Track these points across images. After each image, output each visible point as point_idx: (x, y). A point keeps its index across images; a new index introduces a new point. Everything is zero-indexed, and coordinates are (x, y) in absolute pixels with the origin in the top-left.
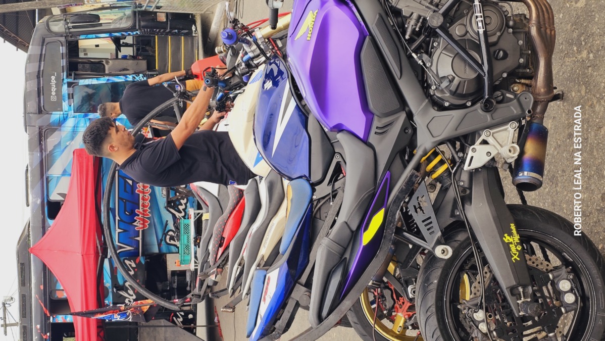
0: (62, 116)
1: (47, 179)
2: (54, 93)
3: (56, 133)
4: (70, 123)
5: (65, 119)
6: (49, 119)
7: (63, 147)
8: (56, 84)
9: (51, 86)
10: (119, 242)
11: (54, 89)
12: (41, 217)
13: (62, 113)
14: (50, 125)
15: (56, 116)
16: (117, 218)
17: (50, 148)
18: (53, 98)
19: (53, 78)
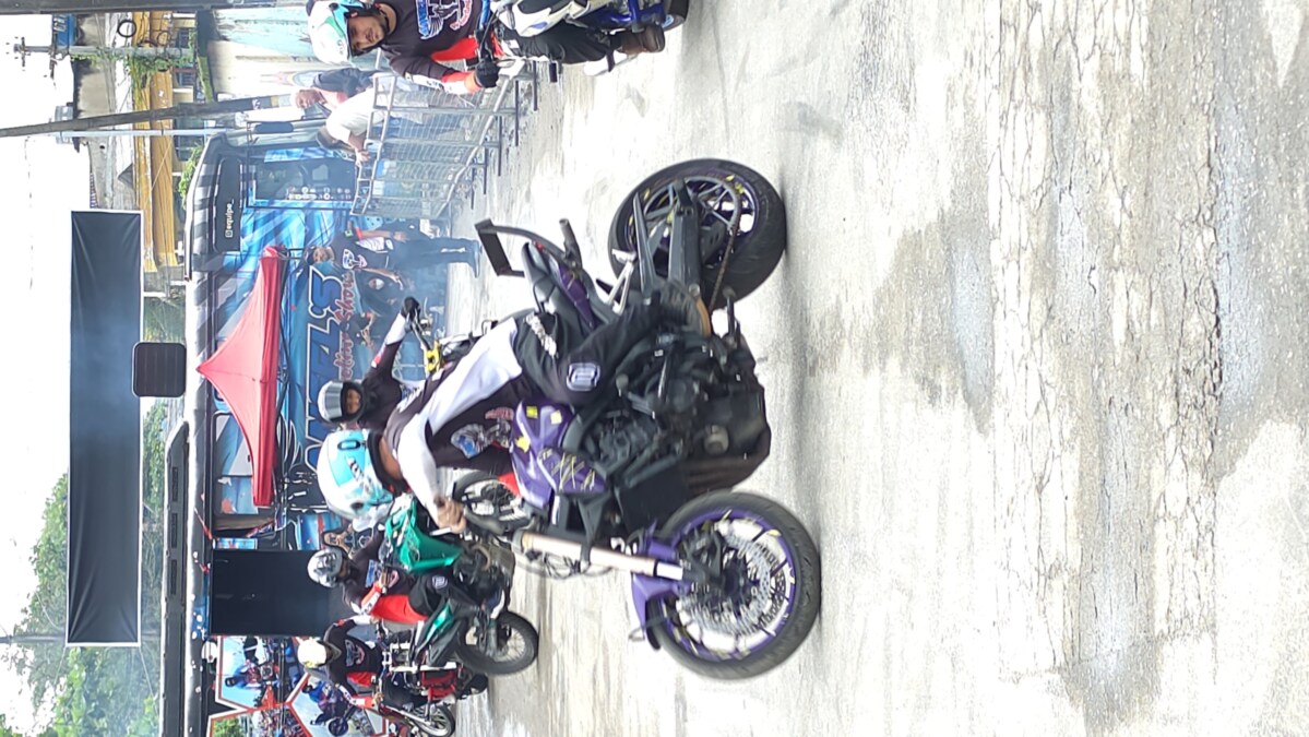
0: (239, 258)
1: (216, 343)
2: (229, 227)
3: (231, 280)
4: (249, 266)
5: (243, 262)
6: (223, 261)
7: (238, 301)
8: (233, 215)
9: (226, 217)
10: (309, 434)
11: (230, 221)
12: (206, 396)
13: (238, 253)
14: (223, 269)
15: (231, 257)
16: (308, 400)
17: (220, 303)
18: (229, 234)
19: (229, 206)
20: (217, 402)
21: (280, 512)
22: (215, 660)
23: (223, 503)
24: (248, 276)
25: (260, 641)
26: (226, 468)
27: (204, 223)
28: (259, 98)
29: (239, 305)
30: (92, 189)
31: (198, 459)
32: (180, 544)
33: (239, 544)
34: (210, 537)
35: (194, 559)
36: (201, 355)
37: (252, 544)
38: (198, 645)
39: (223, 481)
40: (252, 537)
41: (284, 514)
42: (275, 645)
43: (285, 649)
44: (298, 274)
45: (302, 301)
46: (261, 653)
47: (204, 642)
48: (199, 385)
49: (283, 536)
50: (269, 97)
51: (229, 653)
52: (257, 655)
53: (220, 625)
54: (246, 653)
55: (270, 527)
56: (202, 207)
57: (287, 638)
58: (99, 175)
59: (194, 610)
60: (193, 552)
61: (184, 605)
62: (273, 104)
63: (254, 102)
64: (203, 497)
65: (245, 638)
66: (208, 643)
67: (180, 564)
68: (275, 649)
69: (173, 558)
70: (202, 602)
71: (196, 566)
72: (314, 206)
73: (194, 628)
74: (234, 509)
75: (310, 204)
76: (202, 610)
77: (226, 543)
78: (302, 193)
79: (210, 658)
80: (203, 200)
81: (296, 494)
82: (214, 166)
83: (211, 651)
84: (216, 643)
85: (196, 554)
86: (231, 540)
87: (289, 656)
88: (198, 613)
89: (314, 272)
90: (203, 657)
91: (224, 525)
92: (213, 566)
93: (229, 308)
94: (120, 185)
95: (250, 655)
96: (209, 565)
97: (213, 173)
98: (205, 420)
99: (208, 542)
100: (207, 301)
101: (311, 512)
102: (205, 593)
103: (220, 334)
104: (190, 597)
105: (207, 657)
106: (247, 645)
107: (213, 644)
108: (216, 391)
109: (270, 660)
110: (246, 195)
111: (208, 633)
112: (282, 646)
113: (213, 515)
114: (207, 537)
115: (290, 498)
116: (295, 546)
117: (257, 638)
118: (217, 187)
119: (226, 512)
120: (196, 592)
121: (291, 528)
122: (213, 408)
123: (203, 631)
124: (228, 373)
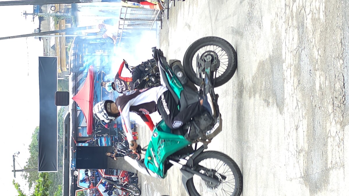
1: (77, 91)
2: (80, 61)
3: (81, 75)
4: (86, 71)
5: (84, 70)
6: (79, 70)
7: (83, 80)
11: (81, 59)
12: (75, 105)
13: (83, 67)
14: (79, 72)
15: (81, 69)
17: (78, 81)
19: (80, 55)
20: (77, 107)
21: (94, 136)
22: (77, 175)
23: (79, 134)
24: (86, 73)
25: (89, 170)
26: (80, 124)
27: (74, 60)
28: (88, 27)
29: (83, 81)
30: (44, 51)
31: (72, 122)
32: (68, 145)
33: (83, 145)
34: (76, 143)
35: (71, 149)
36: (73, 95)
37: (87, 145)
38: (73, 172)
39: (79, 128)
40: (87, 143)
41: (95, 136)
42: (93, 171)
43: (96, 172)
44: (99, 73)
45: (100, 80)
46: (89, 174)
47: (74, 171)
48: (73, 103)
49: (95, 143)
50: (91, 26)
51: (81, 174)
52: (88, 174)
53: (78, 166)
54: (85, 174)
55: (92, 140)
56: (73, 55)
57: (96, 170)
58: (46, 47)
59: (71, 162)
60: (71, 147)
61: (69, 161)
62: (92, 28)
63: (87, 28)
64: (74, 132)
65: (85, 170)
66: (75, 171)
67: (68, 150)
68: (93, 173)
69: (66, 148)
70: (74, 160)
71: (72, 151)
72: (103, 55)
73: (72, 167)
74: (82, 135)
75: (102, 54)
76: (74, 162)
77: (80, 145)
78: (99, 52)
79: (76, 175)
80: (73, 54)
81: (99, 131)
82: (76, 45)
83: (76, 173)
84: (78, 171)
85: (72, 147)
86: (81, 144)
87: (97, 174)
88: (73, 163)
89: (103, 72)
90: (74, 175)
91: (79, 140)
92: (77, 150)
93: (81, 82)
94: (52, 50)
95: (87, 174)
96: (75, 150)
97: (76, 47)
98: (74, 112)
99: (75, 144)
100: (74, 80)
101: (103, 136)
102: (75, 158)
103: (78, 89)
104: (71, 159)
105: (75, 175)
106: (86, 171)
107: (77, 171)
108: (77, 104)
109: (92, 176)
110: (85, 52)
111: (75, 168)
112: (95, 172)
113: (77, 137)
114: (75, 143)
115: (97, 132)
116: (98, 145)
117: (88, 170)
118: (77, 50)
119: (80, 136)
120: (72, 158)
121: (97, 140)
122: (76, 108)
123: (74, 168)
124: (80, 99)
